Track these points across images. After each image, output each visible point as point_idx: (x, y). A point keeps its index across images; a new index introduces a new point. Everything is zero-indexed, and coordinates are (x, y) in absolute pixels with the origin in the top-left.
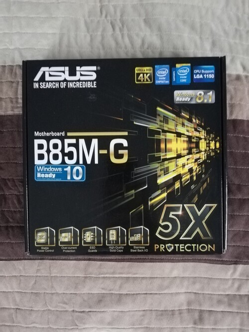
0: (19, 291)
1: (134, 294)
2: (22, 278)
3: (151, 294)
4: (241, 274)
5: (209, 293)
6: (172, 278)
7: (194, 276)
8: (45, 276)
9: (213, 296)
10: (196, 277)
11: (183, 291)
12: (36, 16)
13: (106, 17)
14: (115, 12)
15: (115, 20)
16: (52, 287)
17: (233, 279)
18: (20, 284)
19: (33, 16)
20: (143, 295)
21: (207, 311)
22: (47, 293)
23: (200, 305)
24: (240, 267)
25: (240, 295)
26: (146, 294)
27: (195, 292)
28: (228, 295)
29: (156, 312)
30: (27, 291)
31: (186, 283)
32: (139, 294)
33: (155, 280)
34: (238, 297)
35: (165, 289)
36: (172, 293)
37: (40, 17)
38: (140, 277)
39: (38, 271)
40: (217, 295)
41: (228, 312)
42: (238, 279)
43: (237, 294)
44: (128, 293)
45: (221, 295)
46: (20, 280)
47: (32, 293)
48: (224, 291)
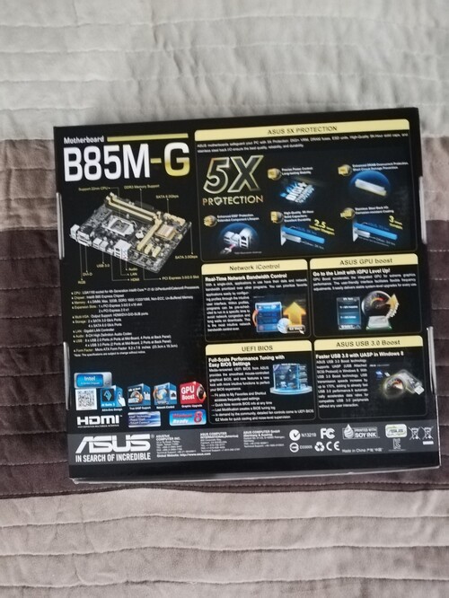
0: (26, 553)
1: (237, 552)
2: (30, 530)
3: (269, 551)
4: (437, 509)
5: (379, 546)
6: (307, 519)
7: (349, 515)
8: (72, 524)
9: (386, 552)
10: (352, 517)
11: (329, 544)
12: (37, 51)
13: (165, 45)
14: (181, 37)
15: (182, 51)
16: (87, 543)
17: (422, 518)
18: (27, 540)
19: (33, 51)
20: (255, 554)
21: (376, 579)
22: (78, 555)
23: (364, 569)
24: (435, 496)
25: (436, 548)
26: (260, 551)
27: (351, 545)
28: (414, 548)
29: (280, 584)
30: (40, 554)
31: (334, 529)
32: (247, 551)
33: (276, 524)
34: (433, 551)
35: (296, 541)
36: (308, 550)
37: (45, 53)
38: (247, 521)
39: (60, 515)
40: (393, 548)
41: (416, 580)
42: (432, 518)
43: (430, 545)
44: (227, 549)
45: (402, 548)
46: (28, 534)
47: (50, 556)
48: (406, 542)
